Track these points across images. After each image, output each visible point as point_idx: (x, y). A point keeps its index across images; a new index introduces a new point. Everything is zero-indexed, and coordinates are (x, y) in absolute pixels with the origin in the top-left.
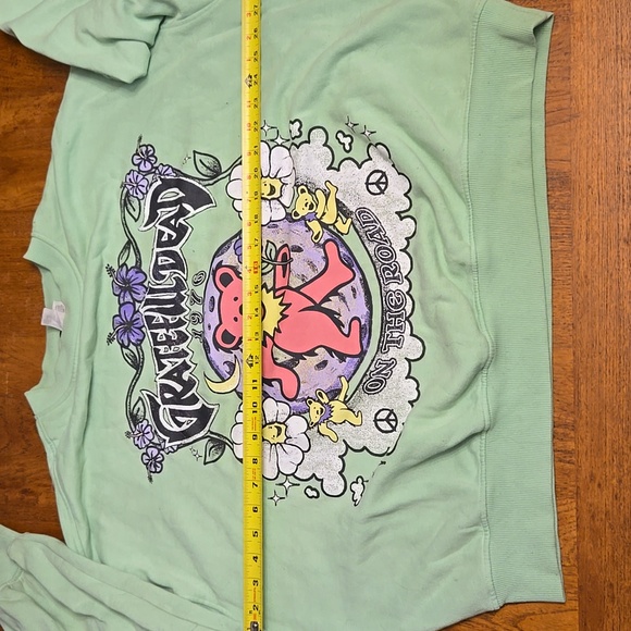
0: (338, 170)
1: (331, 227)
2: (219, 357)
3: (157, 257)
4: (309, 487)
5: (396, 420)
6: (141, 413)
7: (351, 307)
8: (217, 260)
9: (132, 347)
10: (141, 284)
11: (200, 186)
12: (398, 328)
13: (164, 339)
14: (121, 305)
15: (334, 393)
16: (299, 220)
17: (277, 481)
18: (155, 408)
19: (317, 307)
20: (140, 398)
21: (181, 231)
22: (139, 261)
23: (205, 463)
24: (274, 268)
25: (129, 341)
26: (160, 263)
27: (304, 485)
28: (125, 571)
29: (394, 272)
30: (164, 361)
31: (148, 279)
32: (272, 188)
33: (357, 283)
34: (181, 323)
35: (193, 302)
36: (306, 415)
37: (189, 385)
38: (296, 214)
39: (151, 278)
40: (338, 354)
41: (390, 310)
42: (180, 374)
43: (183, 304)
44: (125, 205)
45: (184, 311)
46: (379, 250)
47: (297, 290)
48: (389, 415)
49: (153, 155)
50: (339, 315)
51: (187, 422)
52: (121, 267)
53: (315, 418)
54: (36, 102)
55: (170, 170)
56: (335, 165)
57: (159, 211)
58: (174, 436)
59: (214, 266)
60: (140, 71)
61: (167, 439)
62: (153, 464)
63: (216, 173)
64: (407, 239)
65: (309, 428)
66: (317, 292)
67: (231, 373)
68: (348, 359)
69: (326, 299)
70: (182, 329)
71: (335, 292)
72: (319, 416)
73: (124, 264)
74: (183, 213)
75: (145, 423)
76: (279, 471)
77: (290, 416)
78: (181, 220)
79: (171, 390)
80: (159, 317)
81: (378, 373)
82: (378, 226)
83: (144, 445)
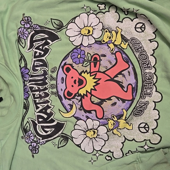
0: (122, 22)
1: (119, 46)
3: (34, 62)
4: (107, 156)
5: (148, 128)
6: (28, 128)
7: (128, 80)
8: (64, 62)
10: (27, 74)
11: (54, 33)
12: (150, 88)
13: (38, 96)
15: (120, 116)
16: (105, 43)
17: (93, 153)
18: (35, 125)
19: (112, 80)
20: (28, 122)
21: (46, 51)
22: (26, 64)
23: (58, 148)
24: (90, 64)
26: (35, 65)
27: (105, 155)
29: (148, 65)
30: (39, 105)
31: (30, 71)
32: (89, 31)
33: (131, 69)
34: (46, 89)
35: (51, 80)
36: (107, 126)
37: (50, 114)
38: (104, 41)
39: (31, 71)
40: (122, 99)
41: (146, 81)
42: (46, 110)
43: (47, 81)
44: (19, 42)
45: (47, 84)
46: (141, 55)
47: (104, 72)
48: (145, 125)
49: (30, 21)
50: (122, 83)
51: (50, 131)
53: (111, 126)
55: (38, 27)
56: (121, 20)
57: (34, 44)
58: (44, 137)
61: (41, 138)
62: (34, 150)
63: (60, 27)
64: (153, 50)
65: (108, 131)
66: (112, 73)
67: (71, 109)
68: (126, 102)
69: (116, 76)
70: (47, 91)
71: (120, 73)
72: (113, 126)
73: (20, 66)
74: (47, 43)
75: (30, 132)
76: (94, 149)
77: (99, 126)
78: (46, 47)
79: (42, 117)
80: (36, 87)
81: (140, 107)
82: (141, 45)
83: (30, 142)
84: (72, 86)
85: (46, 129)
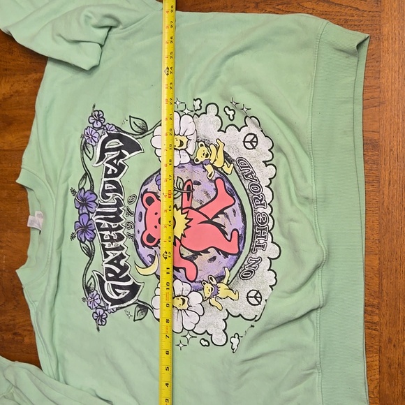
0: (225, 132)
1: (220, 170)
2: (145, 251)
3: (104, 184)
4: (203, 339)
5: (261, 298)
6: (92, 286)
7: (232, 222)
8: (144, 188)
9: (87, 242)
10: (94, 201)
11: (134, 139)
12: (263, 237)
13: (109, 238)
14: (80, 215)
15: (220, 278)
16: (199, 164)
17: (182, 334)
18: (102, 283)
19: (210, 221)
20: (92, 276)
21: (121, 168)
22: (92, 186)
23: (134, 320)
24: (182, 195)
25: (85, 238)
26: (106, 188)
27: (200, 337)
28: (81, 389)
29: (261, 201)
30: (108, 252)
31: (99, 198)
32: (181, 142)
33: (236, 206)
34: (119, 228)
35: (128, 215)
36: (202, 292)
37: (124, 269)
38: (197, 160)
39: (100, 197)
40: (223, 252)
41: (258, 226)
42: (119, 261)
43: (121, 216)
44: (84, 149)
45: (121, 220)
46: (251, 185)
47: (197, 210)
48: (257, 294)
49: (102, 117)
50: (224, 227)
51: (123, 293)
52: (80, 190)
53: (207, 294)
54: (25, 79)
55: (114, 128)
56: (223, 129)
57: (106, 154)
58: (114, 302)
59: (142, 192)
60: (95, 63)
61: (110, 303)
62: (100, 320)
63: (144, 130)
64: (270, 179)
65: (203, 300)
66: (210, 211)
67: (152, 262)
68: (230, 256)
69: (216, 216)
70: (121, 232)
71: (222, 212)
72: (210, 293)
73: (83, 188)
74: (122, 156)
75: (95, 292)
76: (183, 328)
77: (191, 292)
78: (121, 161)
79: (113, 271)
80: (105, 224)
81: (250, 266)
82: (251, 170)
83: (94, 307)
84: (156, 227)
85: (117, 290)
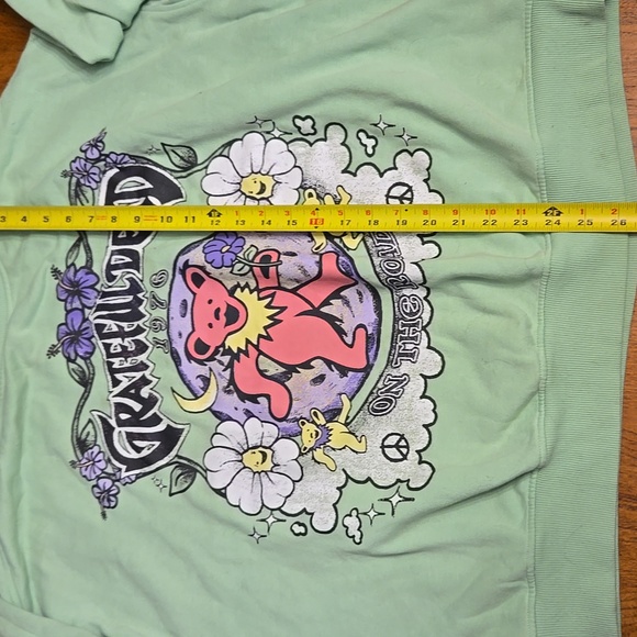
2: (192, 370)
3: (112, 255)
4: (297, 523)
5: (407, 447)
6: (91, 438)
7: (356, 313)
8: (183, 259)
9: (79, 361)
10: (92, 287)
11: (171, 178)
12: (412, 338)
13: (119, 350)
14: (68, 312)
15: (333, 414)
17: (259, 517)
18: (108, 430)
19: (315, 312)
20: (90, 421)
22: (90, 260)
25: (77, 355)
26: (113, 263)
27: (291, 520)
28: (73, 625)
30: (119, 376)
31: (101, 282)
34: (139, 330)
35: (153, 306)
36: (297, 439)
37: (149, 403)
39: (103, 280)
41: (403, 318)
42: (138, 390)
43: (141, 309)
44: (77, 196)
45: (144, 316)
47: (294, 291)
48: (399, 441)
49: (101, 141)
50: (341, 321)
51: (148, 448)
52: (68, 267)
53: (308, 441)
55: (127, 158)
57: (116, 203)
58: (132, 464)
59: (180, 265)
61: (124, 467)
62: (106, 499)
63: (190, 165)
65: (301, 454)
66: (315, 294)
67: (205, 389)
68: (350, 374)
70: (141, 337)
71: (336, 295)
72: (313, 441)
73: (73, 264)
75: (96, 449)
76: (263, 505)
77: (277, 439)
79: (128, 409)
80: (112, 325)
81: (387, 391)
83: (93, 476)
84: (210, 325)
85: (137, 443)
